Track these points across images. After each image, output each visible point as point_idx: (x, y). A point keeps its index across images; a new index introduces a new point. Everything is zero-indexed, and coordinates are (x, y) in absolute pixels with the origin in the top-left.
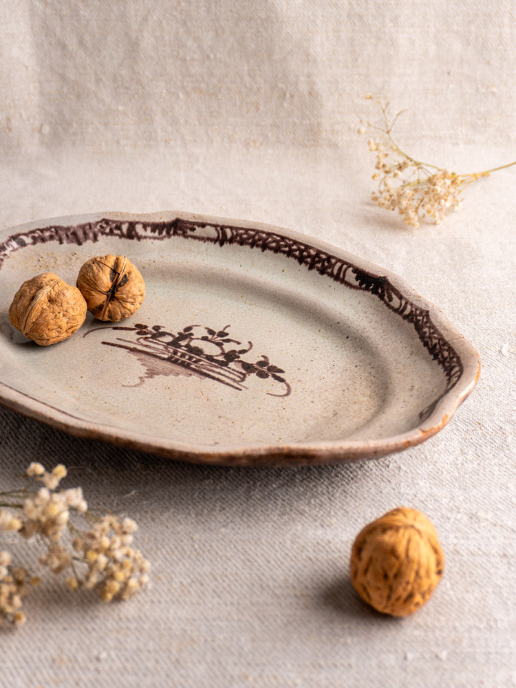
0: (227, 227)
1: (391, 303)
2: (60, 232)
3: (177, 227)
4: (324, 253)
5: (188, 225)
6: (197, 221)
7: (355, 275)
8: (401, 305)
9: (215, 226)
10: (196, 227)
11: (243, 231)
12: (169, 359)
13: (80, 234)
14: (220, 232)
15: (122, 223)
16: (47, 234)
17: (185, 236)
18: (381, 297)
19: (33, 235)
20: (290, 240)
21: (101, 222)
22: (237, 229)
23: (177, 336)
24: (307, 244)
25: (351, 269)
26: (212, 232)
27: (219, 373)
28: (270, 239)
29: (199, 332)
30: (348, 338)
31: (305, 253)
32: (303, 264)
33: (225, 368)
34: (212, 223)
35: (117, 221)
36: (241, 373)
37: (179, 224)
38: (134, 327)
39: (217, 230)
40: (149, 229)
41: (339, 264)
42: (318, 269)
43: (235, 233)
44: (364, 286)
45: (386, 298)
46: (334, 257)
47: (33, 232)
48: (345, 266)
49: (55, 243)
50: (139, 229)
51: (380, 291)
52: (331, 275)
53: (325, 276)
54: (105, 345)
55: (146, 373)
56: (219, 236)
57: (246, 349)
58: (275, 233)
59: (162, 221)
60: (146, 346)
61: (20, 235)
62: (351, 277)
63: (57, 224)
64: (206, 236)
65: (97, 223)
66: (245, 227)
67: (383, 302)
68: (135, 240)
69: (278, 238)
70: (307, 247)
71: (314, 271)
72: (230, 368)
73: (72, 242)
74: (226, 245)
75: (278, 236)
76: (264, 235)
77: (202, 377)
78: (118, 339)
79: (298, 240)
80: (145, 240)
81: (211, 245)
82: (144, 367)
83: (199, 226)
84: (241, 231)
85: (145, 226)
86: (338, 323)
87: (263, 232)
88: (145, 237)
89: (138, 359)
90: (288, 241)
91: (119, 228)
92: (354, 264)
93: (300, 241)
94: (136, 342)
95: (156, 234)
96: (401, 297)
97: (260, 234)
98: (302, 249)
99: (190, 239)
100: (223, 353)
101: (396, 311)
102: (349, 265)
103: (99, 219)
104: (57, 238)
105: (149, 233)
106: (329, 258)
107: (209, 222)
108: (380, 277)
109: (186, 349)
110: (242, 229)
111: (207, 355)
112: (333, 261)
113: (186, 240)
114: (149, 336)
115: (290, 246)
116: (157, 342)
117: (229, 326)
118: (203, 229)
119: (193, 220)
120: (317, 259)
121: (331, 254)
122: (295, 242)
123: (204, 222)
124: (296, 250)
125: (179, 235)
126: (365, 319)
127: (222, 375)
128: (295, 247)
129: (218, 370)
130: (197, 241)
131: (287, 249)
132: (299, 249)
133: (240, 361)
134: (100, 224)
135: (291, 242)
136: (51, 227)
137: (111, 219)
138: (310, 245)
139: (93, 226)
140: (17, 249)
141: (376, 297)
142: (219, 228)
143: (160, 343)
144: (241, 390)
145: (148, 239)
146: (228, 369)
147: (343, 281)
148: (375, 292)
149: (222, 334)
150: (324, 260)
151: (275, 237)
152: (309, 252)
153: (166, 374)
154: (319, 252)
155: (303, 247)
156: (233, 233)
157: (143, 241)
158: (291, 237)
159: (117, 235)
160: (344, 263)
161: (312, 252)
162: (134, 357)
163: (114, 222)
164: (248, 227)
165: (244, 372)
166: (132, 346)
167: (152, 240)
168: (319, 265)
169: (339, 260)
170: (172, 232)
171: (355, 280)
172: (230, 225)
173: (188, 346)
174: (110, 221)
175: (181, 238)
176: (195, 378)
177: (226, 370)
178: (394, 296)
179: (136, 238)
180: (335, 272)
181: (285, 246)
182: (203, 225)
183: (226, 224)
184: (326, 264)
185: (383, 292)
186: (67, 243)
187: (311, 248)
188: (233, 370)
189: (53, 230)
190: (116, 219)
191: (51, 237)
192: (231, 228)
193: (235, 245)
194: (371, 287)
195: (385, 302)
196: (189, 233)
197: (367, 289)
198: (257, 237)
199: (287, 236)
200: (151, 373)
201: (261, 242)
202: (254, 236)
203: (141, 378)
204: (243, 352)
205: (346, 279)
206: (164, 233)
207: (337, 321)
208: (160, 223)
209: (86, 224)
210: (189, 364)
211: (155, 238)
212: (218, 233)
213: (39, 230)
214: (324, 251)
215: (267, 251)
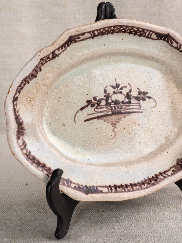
0: (95, 31)
1: (172, 45)
2: (27, 80)
3: (72, 40)
4: (141, 28)
5: (76, 37)
6: (79, 33)
7: (156, 35)
8: (178, 46)
9: (89, 32)
10: (80, 36)
11: (103, 30)
12: (113, 114)
13: (34, 73)
14: (92, 34)
15: (49, 55)
16: (22, 85)
17: (76, 42)
18: (168, 42)
19: (18, 91)
20: (124, 26)
21: (40, 61)
22: (100, 30)
23: (105, 98)
24: (132, 26)
25: (154, 33)
26: (88, 35)
27: (132, 109)
28: (116, 29)
29: (110, 91)
30: (157, 62)
31: (132, 30)
32: (131, 34)
33: (131, 104)
34: (87, 31)
35: (47, 56)
36: (137, 103)
37: (72, 39)
38: (87, 104)
39: (90, 34)
40: (60, 49)
41: (148, 32)
42: (138, 35)
43: (99, 32)
44: (160, 38)
45: (169, 42)
46: (145, 29)
47: (17, 90)
48: (151, 33)
49: (27, 85)
50: (57, 52)
51: (166, 39)
52: (145, 36)
53: (142, 37)
54: (87, 122)
55: (112, 126)
56: (92, 36)
57: (130, 88)
58: (117, 25)
59: (64, 42)
60: (100, 112)
61: (14, 96)
62: (154, 36)
63: (24, 78)
64: (85, 38)
65: (39, 63)
66: (103, 27)
67: (168, 44)
68: (57, 58)
69: (119, 27)
70: (133, 27)
71: (137, 36)
72: (133, 103)
73: (33, 79)
74: (95, 38)
75: (118, 26)
76: (113, 28)
77: (129, 115)
78: (88, 115)
79: (128, 25)
80: (60, 55)
81: (88, 40)
82: (109, 124)
83: (81, 35)
84: (102, 30)
85: (58, 49)
86: (153, 57)
87: (112, 27)
88: (60, 54)
89: (104, 121)
90: (123, 27)
91: (48, 58)
92: (155, 31)
93: (129, 25)
94: (95, 112)
95: (64, 49)
96: (177, 43)
97: (110, 28)
98: (130, 29)
99: (78, 42)
100: (125, 97)
101: (176, 48)
102: (153, 32)
103: (39, 61)
104: (26, 82)
105: (61, 51)
106: (144, 30)
107: (85, 31)
108: (166, 34)
109: (113, 104)
110: (102, 29)
111: (121, 102)
112: (145, 31)
113: (76, 43)
114: (96, 105)
115: (125, 29)
116: (102, 107)
117: (116, 79)
118: (84, 36)
119: (78, 33)
120: (138, 31)
121: (144, 28)
122: (127, 27)
123: (83, 32)
124: (128, 30)
125: (72, 43)
126: (162, 52)
127: (134, 109)
128: (127, 29)
129: (130, 107)
130: (81, 42)
131: (124, 30)
132: (129, 29)
133: (133, 97)
134: (40, 63)
135: (125, 27)
136: (22, 81)
137: (44, 57)
138: (133, 26)
139: (38, 66)
140: (17, 103)
141: (165, 42)
142: (91, 33)
143: (103, 107)
144: (143, 112)
145: (61, 53)
146: (133, 104)
147: (150, 38)
148: (164, 40)
149: (118, 86)
150: (141, 31)
151: (117, 27)
152: (134, 29)
153: (118, 122)
154: (138, 28)
155: (131, 28)
156: (98, 33)
157: (60, 56)
158: (124, 25)
159: (48, 61)
160: (150, 31)
161: (135, 29)
162: (101, 121)
163: (45, 57)
164: (104, 27)
165: (138, 102)
166: (96, 115)
167: (63, 53)
168: (139, 33)
169: (148, 30)
170: (69, 43)
171: (155, 37)
172: (96, 29)
173: (113, 101)
174: (44, 58)
175: (74, 44)
176: (127, 116)
177: (133, 105)
178: (173, 42)
179: (56, 57)
180: (147, 35)
181: (123, 30)
182: (83, 34)
183: (94, 29)
184: (142, 33)
185: (168, 40)
186: (31, 81)
187: (135, 27)
188: (135, 103)
189: (24, 81)
190: (46, 55)
191: (24, 85)
192: (97, 30)
193: (100, 36)
194: (163, 38)
195: (169, 44)
196: (77, 40)
197: (161, 39)
198: (109, 30)
199: (123, 25)
200: (114, 125)
201: (111, 31)
202: (108, 30)
203: (113, 130)
204: (130, 91)
205: (152, 37)
206: (66, 46)
207: (152, 57)
208: (64, 43)
209: (35, 68)
210: (120, 111)
211: (63, 51)
212: (91, 35)
213: (19, 87)
214: (141, 27)
215: (114, 34)
